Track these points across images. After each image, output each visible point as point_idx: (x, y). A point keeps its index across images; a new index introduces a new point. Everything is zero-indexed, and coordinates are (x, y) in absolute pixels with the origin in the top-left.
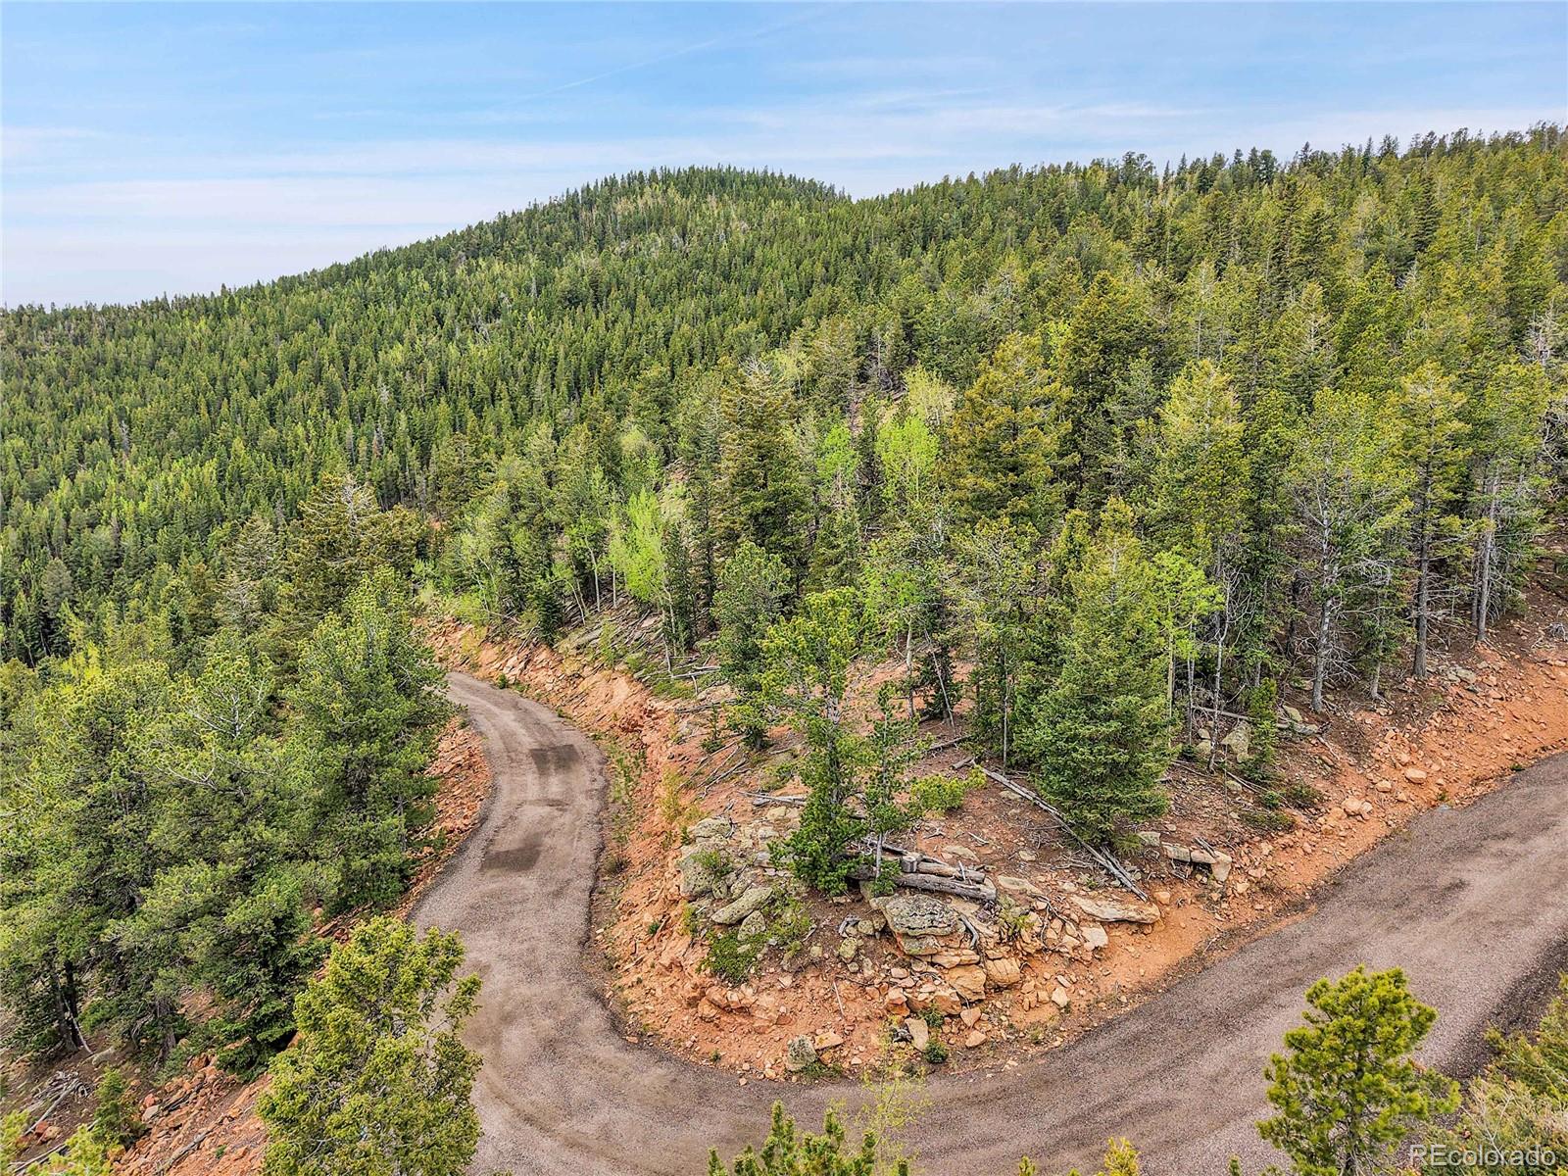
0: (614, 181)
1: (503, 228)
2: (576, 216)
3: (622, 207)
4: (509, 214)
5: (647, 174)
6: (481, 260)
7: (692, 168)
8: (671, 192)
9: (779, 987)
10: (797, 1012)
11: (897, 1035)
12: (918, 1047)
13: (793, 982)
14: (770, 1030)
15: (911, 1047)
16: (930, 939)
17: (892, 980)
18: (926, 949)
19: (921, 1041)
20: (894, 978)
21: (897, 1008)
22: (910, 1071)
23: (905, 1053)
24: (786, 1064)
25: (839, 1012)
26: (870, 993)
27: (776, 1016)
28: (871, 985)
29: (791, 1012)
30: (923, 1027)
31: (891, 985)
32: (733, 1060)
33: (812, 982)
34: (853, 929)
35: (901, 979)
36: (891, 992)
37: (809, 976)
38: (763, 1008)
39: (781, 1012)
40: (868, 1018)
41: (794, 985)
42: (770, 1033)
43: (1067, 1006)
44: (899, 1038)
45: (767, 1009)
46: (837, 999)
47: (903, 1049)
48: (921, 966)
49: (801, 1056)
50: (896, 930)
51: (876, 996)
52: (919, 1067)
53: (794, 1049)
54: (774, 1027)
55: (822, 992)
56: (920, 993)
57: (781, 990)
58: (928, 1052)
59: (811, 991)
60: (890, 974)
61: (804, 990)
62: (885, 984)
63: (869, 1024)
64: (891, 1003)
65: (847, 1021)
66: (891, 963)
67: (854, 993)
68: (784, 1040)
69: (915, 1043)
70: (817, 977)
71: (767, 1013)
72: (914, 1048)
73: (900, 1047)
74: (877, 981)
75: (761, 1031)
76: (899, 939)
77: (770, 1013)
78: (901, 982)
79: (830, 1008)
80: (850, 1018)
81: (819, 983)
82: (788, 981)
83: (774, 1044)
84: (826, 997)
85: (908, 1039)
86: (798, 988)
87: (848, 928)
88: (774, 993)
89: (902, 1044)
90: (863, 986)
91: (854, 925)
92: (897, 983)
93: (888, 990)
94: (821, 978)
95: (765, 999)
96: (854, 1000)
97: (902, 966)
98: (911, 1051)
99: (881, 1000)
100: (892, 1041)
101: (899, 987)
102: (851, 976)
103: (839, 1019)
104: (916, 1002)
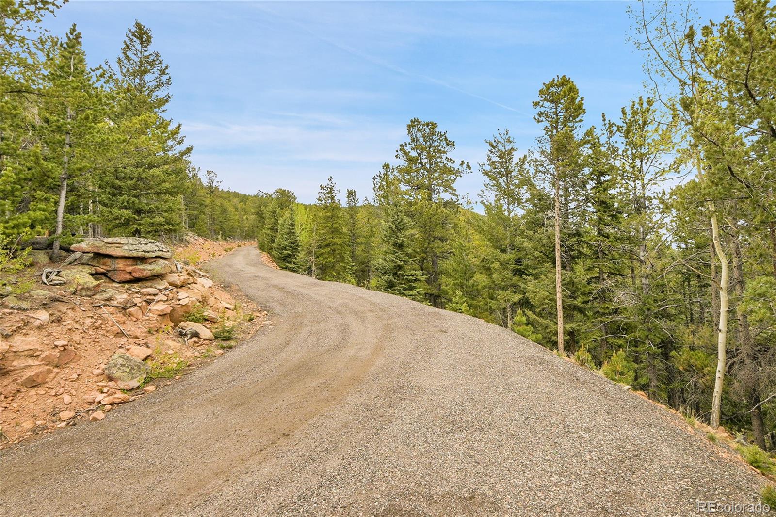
9: (37, 323)
10: (76, 345)
11: (186, 335)
12: (207, 337)
13: (51, 315)
14: (52, 376)
15: (202, 340)
16: (161, 261)
17: (149, 297)
18: (164, 267)
19: (205, 332)
20: (150, 295)
21: (165, 320)
22: (223, 348)
23: (202, 345)
24: (122, 387)
25: (120, 335)
26: (134, 313)
27: (56, 353)
28: (131, 307)
29: (71, 346)
30: (197, 324)
31: (149, 302)
32: (28, 425)
33: (71, 313)
34: (57, 278)
35: (155, 295)
36: (154, 307)
37: (64, 309)
38: (26, 353)
39: (63, 346)
40: (149, 332)
41: (54, 318)
42: (55, 378)
43: (235, 308)
44: (189, 336)
45: (36, 350)
46: (110, 323)
47: (198, 343)
48: (163, 284)
49: (136, 368)
50: (135, 254)
51: (140, 316)
52: (225, 344)
53: (122, 365)
54: (56, 370)
55: (88, 322)
56: (179, 300)
57: (39, 328)
58: (216, 337)
59: (76, 322)
60: (142, 294)
61: (68, 322)
62: (144, 303)
63: (154, 337)
64: (161, 314)
65: (137, 337)
66: (136, 287)
67: (120, 317)
68: (84, 375)
69: (203, 336)
70: (73, 309)
71: (38, 356)
72: (205, 340)
73: (195, 342)
74: (137, 301)
75: (40, 380)
76: (131, 268)
77: (47, 353)
78: (156, 298)
79: (108, 334)
80: (138, 334)
81: (79, 314)
82: (43, 316)
83: (76, 384)
84: (97, 325)
85: (196, 335)
86: (59, 321)
87: (53, 277)
88: (32, 332)
89: (195, 339)
90: (123, 309)
91: (57, 275)
92: (153, 300)
93: (149, 307)
94: (78, 309)
95: (23, 341)
96: (124, 323)
97: (147, 287)
98: (205, 342)
99: (147, 318)
100: (185, 342)
101: (158, 301)
102: (108, 303)
103: (125, 339)
104: (179, 309)
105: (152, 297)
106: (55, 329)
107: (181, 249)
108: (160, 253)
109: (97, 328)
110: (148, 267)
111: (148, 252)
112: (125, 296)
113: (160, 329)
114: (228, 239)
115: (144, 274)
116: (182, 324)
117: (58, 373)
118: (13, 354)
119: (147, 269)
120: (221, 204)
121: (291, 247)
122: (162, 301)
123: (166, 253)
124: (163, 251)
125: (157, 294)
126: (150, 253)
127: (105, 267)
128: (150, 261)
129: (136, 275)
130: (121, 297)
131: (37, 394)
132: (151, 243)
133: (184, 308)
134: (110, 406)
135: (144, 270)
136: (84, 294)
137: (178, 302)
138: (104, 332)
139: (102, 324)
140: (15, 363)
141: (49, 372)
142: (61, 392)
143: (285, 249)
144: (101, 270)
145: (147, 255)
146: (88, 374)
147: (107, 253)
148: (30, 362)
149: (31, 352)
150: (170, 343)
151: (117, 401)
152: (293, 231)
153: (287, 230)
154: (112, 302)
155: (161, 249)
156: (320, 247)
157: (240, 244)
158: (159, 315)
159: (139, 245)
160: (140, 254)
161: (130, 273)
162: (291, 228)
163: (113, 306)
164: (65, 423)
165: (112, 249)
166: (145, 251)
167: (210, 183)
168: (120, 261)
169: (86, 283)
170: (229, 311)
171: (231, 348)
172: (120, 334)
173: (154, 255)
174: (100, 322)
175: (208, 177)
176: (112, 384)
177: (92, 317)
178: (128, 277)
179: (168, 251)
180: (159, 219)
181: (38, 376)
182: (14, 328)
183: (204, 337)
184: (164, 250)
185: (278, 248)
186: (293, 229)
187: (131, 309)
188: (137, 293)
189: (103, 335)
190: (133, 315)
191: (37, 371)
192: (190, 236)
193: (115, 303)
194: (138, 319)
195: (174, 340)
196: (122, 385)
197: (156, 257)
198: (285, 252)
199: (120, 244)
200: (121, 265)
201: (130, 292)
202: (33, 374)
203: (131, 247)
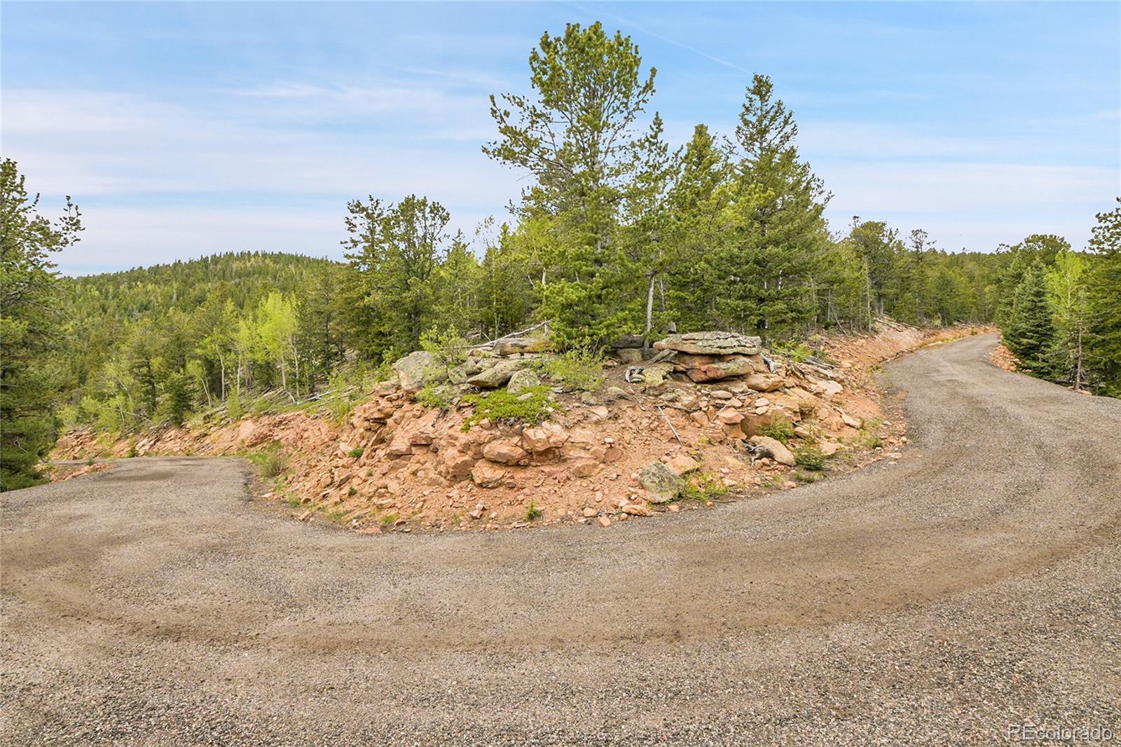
0: (232, 254)
1: (156, 270)
2: (206, 268)
3: (236, 265)
4: (161, 265)
5: (252, 253)
6: (139, 283)
7: (280, 253)
8: (267, 261)
9: (595, 418)
10: (626, 445)
11: (753, 453)
12: (783, 461)
13: (610, 412)
14: (597, 470)
15: (775, 463)
16: (742, 359)
17: (718, 401)
18: (743, 366)
19: (783, 453)
20: (720, 398)
21: (735, 430)
22: (799, 479)
23: (773, 469)
24: (648, 497)
25: (675, 440)
26: (698, 418)
27: (603, 449)
28: (696, 411)
29: (620, 444)
30: (776, 441)
31: (718, 407)
32: (561, 512)
33: (630, 412)
34: (640, 376)
35: (726, 399)
36: (722, 413)
37: (624, 407)
38: (580, 445)
39: (610, 443)
40: (710, 442)
41: (611, 415)
42: (599, 473)
43: (862, 427)
44: (758, 455)
45: (587, 444)
46: (666, 426)
47: (769, 466)
48: (739, 387)
49: (667, 480)
50: (708, 350)
51: (705, 422)
52: (805, 475)
53: (654, 474)
54: (602, 466)
55: (645, 422)
56: (757, 407)
57: (597, 423)
58: (798, 463)
59: (633, 421)
60: (712, 397)
61: (625, 420)
62: (711, 408)
63: (714, 449)
64: (728, 422)
65: (690, 446)
66: (707, 389)
67: (681, 421)
68: (624, 476)
69: (778, 458)
70: (633, 408)
71: (588, 450)
72: (780, 463)
73: (764, 464)
74: (703, 404)
75: (586, 473)
76: (706, 366)
77: (594, 448)
78: (727, 403)
79: (661, 438)
80: (692, 443)
81: (638, 413)
82: (602, 412)
83: (613, 484)
84: (652, 426)
85: (769, 455)
86: (616, 418)
87: (635, 375)
88: (590, 426)
89: (765, 460)
90: (687, 412)
91: (640, 373)
92: (724, 405)
93: (718, 413)
94: (638, 409)
95: (580, 433)
96: (684, 428)
97: (720, 389)
98: (778, 466)
99: (713, 425)
100: (751, 461)
101: (729, 407)
102: (671, 404)
103: (679, 446)
104: (755, 420)
105: (724, 402)
106: (611, 426)
107: (863, 341)
108: (740, 349)
109: (653, 430)
110: (723, 365)
111: (725, 348)
112: (691, 398)
113: (725, 441)
114: (955, 323)
115: (719, 374)
116: (755, 438)
117: (602, 469)
118: (570, 444)
119: (722, 368)
120: (941, 273)
121: (1037, 333)
122: (734, 407)
123: (749, 349)
124: (745, 346)
125: (729, 399)
126: (727, 349)
127: (684, 366)
128: (728, 359)
129: (711, 375)
130: (687, 399)
131: (581, 485)
132: (733, 337)
133: (762, 418)
134: (626, 515)
135: (718, 369)
136: (651, 393)
137: (754, 411)
138: (659, 435)
139: (658, 426)
140: (571, 453)
141: (595, 466)
142: (597, 488)
143: (1023, 335)
144: (680, 368)
145: (723, 351)
146: (627, 476)
147: (683, 350)
148: (583, 454)
149: (584, 445)
150: (730, 460)
151: (634, 512)
152: (1040, 304)
153: (1029, 305)
154: (677, 403)
155: (743, 344)
156: (1095, 330)
157: (975, 330)
158: (726, 424)
159: (717, 340)
160: (714, 351)
161: (705, 372)
162: (1035, 299)
163: (675, 409)
164: (585, 519)
165: (687, 345)
166: (720, 347)
167: (917, 247)
168: (696, 359)
169: (652, 382)
170: (852, 429)
171: (810, 481)
172: (673, 440)
173: (731, 351)
174: (656, 423)
175: (914, 239)
176: (641, 492)
177: (650, 418)
178: (703, 377)
179: (754, 346)
180: (781, 306)
181: (584, 469)
182: (575, 421)
183: (780, 460)
184: (747, 345)
185: (1011, 335)
186: (1040, 301)
187: (695, 414)
188: (707, 395)
189: (657, 438)
190: (697, 421)
191: (585, 463)
192: (883, 323)
193: (678, 405)
194: (702, 426)
195: (737, 457)
196: (649, 496)
197: (735, 354)
198: (1025, 341)
199: (694, 339)
200: (697, 363)
201: (699, 394)
202: (580, 465)
203: (705, 343)
